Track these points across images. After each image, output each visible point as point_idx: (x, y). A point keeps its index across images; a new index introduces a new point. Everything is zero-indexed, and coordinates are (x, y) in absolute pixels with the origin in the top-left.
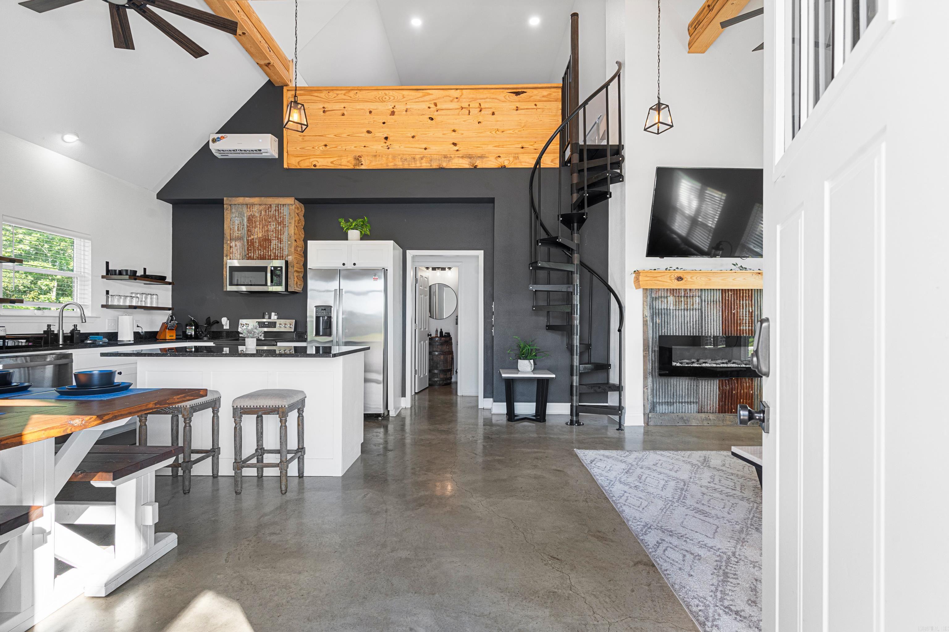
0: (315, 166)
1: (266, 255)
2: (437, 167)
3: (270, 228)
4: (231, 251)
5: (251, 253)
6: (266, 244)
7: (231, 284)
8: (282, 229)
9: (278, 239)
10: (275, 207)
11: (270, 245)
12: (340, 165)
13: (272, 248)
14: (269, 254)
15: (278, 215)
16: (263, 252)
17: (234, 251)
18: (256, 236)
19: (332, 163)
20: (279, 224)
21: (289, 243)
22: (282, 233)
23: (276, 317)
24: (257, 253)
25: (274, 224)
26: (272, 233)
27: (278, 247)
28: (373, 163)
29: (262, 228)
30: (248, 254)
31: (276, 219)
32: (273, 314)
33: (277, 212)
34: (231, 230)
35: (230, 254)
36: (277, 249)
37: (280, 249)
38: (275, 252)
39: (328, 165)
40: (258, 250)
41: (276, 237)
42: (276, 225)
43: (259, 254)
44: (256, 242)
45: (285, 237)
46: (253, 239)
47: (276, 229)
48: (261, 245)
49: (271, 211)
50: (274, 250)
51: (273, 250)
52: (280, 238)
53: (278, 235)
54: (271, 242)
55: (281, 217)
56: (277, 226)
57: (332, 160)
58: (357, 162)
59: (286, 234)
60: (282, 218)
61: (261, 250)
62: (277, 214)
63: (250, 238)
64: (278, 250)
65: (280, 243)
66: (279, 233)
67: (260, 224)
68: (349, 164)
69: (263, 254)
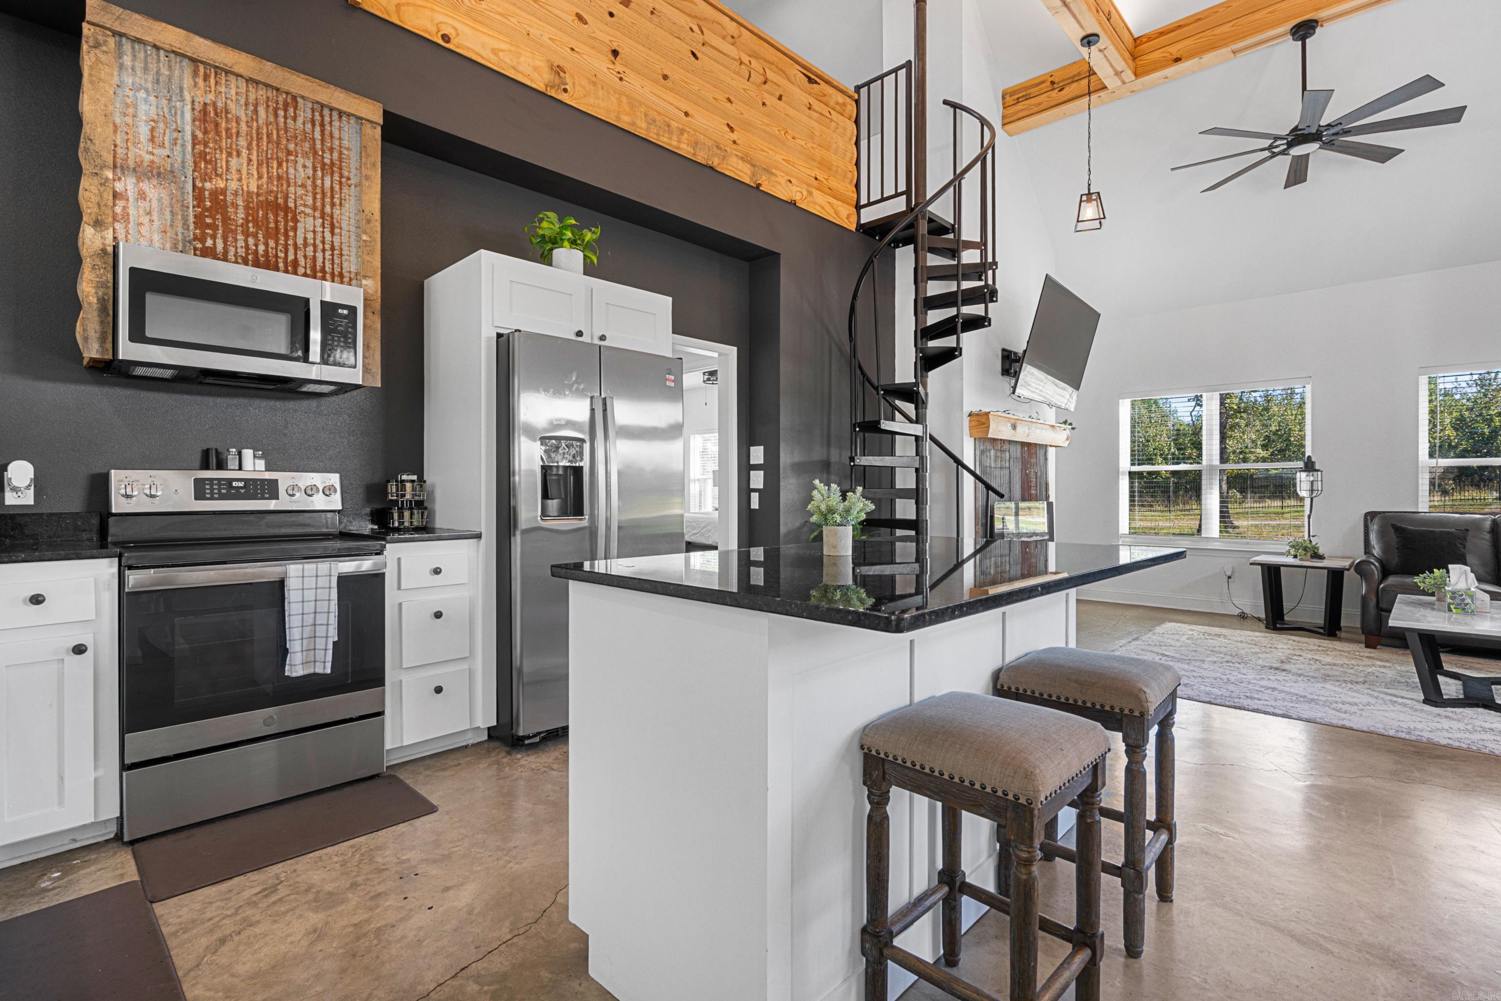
0: (446, 38)
1: (276, 256)
2: (704, 162)
3: (292, 171)
4: (118, 210)
5: (214, 237)
6: (277, 222)
7: (138, 334)
8: (337, 187)
9: (323, 217)
10: (309, 111)
11: (295, 229)
12: (513, 68)
13: (300, 241)
14: (291, 257)
15: (323, 140)
16: (266, 245)
17: (132, 211)
18: (233, 185)
19: (495, 51)
20: (329, 168)
21: (364, 237)
22: (337, 201)
23: (261, 464)
24: (241, 243)
25: (309, 164)
26: (300, 191)
27: (323, 242)
28: (591, 100)
29: (260, 164)
30: (203, 241)
31: (313, 148)
32: (248, 453)
33: (318, 129)
34: (115, 132)
35: (115, 219)
36: (320, 246)
37: (333, 249)
38: (314, 258)
39: (484, 53)
40: (247, 234)
41: (314, 209)
42: (315, 169)
43: (247, 247)
44: (235, 206)
45: (346, 215)
46: (224, 191)
47: (314, 182)
48: (255, 221)
49: (295, 119)
50: (311, 248)
51: (305, 245)
52: (332, 217)
53: (323, 205)
54: (296, 221)
55: (331, 150)
56: (319, 173)
57: (496, 44)
58: (557, 81)
59: (350, 206)
60: (336, 155)
61: (255, 236)
62: (318, 136)
63: (208, 185)
64: (324, 250)
65: (332, 233)
66: (328, 200)
67: (249, 148)
68: (536, 76)
69: (266, 251)
